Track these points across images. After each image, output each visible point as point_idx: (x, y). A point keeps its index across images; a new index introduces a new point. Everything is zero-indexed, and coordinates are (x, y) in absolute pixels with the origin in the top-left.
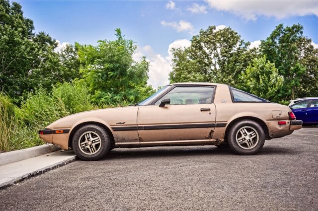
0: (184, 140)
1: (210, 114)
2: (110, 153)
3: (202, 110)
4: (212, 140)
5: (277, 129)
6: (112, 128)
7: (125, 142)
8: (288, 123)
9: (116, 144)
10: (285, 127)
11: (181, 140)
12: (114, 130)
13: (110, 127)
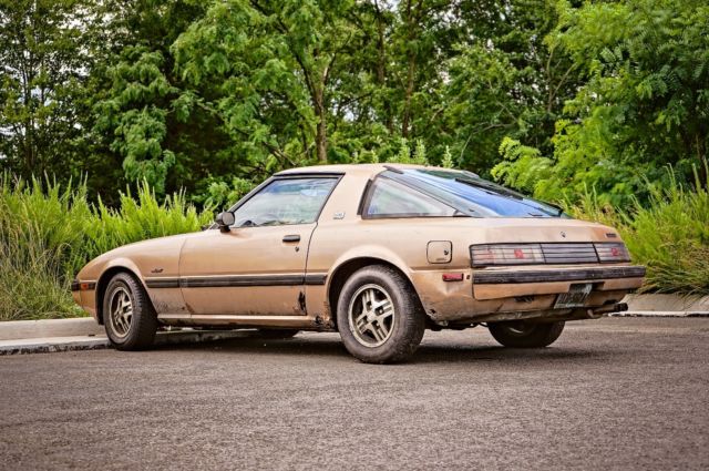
0: (258, 314)
1: (297, 250)
2: (151, 336)
3: (285, 241)
4: (307, 318)
5: (439, 294)
6: (146, 282)
7: (172, 313)
8: (468, 277)
9: (160, 316)
10: (460, 291)
11: (252, 314)
12: (150, 287)
13: (142, 279)
